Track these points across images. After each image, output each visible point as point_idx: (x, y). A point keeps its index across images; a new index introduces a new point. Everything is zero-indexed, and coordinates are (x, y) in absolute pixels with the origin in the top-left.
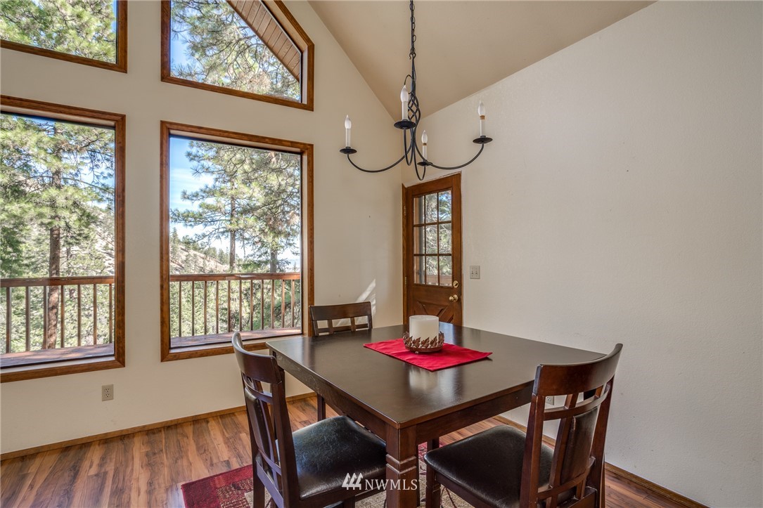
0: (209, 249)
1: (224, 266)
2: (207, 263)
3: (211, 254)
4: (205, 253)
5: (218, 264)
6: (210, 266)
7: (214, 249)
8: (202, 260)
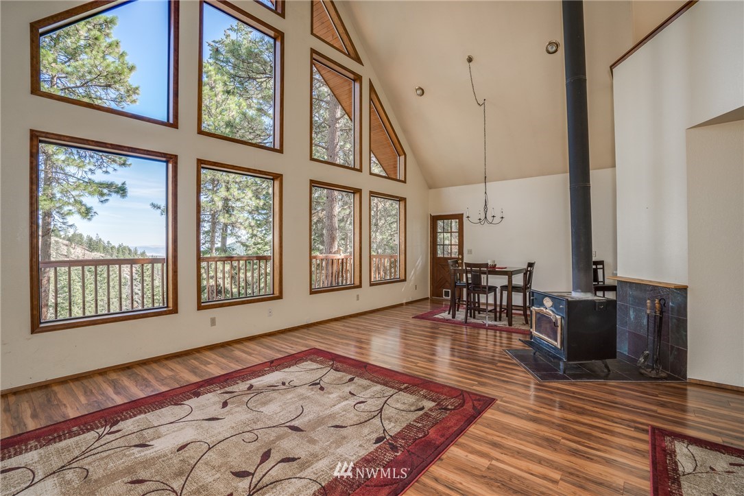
0: (74, 235)
1: (93, 254)
2: (72, 251)
3: (76, 241)
4: (69, 240)
5: (86, 252)
6: (76, 253)
7: (81, 235)
8: (65, 248)
